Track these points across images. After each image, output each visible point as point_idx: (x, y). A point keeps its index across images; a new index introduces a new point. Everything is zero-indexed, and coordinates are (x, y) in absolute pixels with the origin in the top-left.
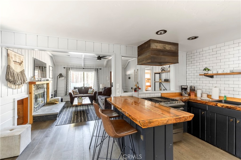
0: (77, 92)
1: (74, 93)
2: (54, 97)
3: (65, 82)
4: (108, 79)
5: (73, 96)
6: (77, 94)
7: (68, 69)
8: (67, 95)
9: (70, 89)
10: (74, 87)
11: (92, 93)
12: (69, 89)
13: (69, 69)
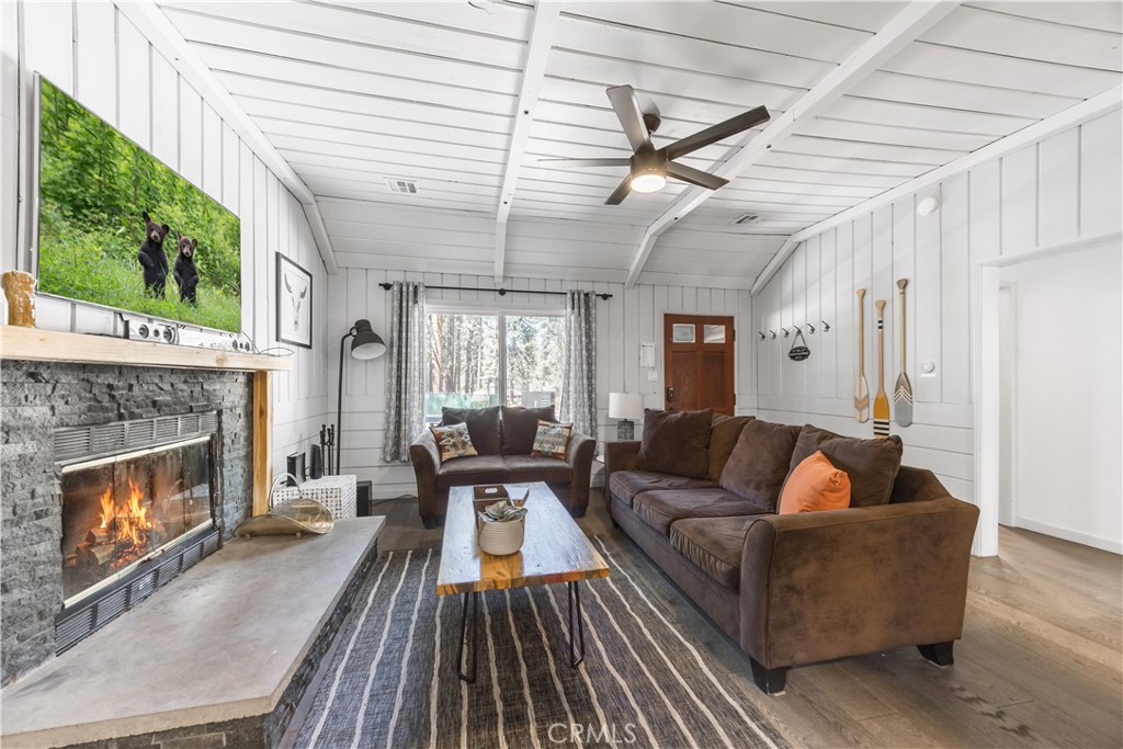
0: (464, 444)
1: (441, 449)
2: (314, 475)
3: (391, 377)
4: (652, 364)
5: (440, 471)
6: (461, 452)
7: (405, 295)
8: (404, 458)
9: (421, 423)
10: (444, 409)
11: (561, 449)
12: (415, 418)
13: (411, 294)
